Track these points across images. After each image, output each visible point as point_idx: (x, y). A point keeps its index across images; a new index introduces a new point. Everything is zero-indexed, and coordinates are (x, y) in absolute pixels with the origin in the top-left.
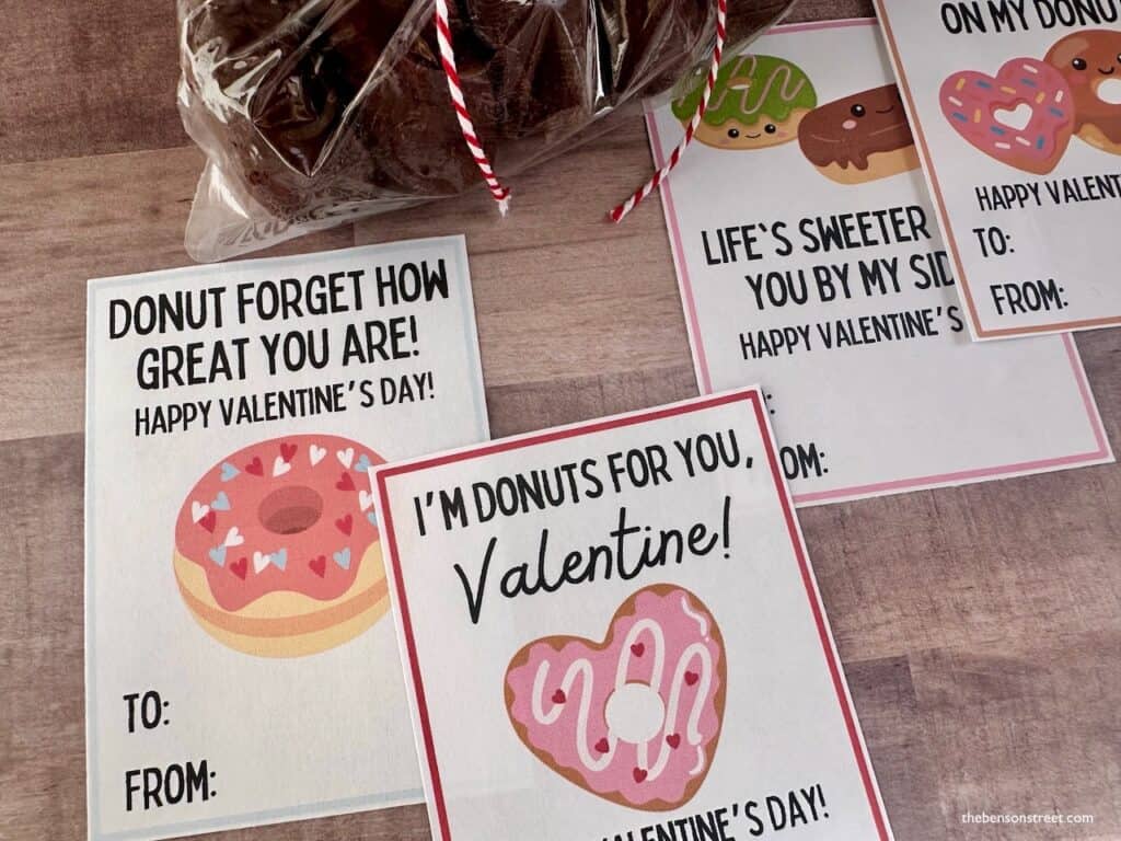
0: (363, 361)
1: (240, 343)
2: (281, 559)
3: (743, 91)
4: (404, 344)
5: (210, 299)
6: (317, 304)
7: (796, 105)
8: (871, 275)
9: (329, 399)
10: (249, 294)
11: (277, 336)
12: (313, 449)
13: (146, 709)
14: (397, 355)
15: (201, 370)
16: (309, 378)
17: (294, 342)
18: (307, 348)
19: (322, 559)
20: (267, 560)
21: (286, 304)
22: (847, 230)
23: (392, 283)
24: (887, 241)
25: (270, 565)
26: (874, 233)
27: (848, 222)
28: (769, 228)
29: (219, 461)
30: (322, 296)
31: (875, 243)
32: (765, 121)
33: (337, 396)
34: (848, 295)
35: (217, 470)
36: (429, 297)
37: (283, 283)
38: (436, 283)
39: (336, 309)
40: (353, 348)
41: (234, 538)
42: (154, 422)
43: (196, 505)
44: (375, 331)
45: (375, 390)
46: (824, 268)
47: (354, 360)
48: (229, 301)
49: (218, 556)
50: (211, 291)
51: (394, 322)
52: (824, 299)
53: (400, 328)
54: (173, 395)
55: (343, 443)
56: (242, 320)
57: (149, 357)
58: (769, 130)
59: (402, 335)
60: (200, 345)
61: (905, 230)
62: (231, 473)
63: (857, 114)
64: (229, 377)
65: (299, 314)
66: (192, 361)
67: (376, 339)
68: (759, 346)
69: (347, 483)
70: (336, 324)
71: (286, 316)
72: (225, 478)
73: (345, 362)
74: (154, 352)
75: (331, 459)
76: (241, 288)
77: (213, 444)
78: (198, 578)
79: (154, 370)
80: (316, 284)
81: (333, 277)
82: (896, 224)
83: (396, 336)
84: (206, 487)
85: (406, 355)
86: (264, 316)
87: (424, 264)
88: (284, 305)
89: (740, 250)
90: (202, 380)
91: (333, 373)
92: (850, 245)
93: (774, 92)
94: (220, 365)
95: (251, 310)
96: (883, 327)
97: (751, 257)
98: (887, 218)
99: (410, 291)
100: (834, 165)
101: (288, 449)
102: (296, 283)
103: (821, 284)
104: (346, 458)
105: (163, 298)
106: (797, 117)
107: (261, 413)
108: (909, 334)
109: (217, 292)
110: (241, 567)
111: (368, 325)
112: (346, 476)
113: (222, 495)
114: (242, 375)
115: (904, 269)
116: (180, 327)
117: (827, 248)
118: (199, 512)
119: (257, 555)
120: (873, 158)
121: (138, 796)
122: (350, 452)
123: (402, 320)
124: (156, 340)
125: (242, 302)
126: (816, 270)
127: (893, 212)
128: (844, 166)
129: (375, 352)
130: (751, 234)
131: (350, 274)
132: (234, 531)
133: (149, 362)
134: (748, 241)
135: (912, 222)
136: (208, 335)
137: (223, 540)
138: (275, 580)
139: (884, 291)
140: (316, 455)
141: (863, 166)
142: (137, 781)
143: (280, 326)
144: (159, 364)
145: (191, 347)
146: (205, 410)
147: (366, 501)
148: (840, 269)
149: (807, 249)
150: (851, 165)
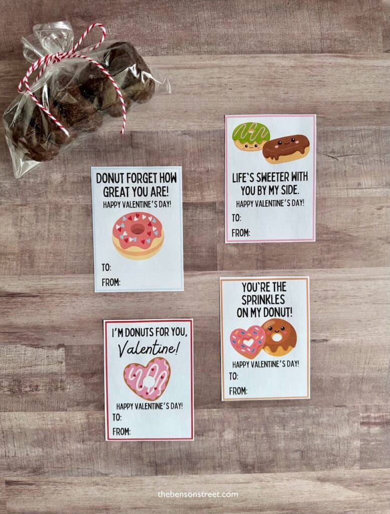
0: (155, 196)
1: (127, 188)
2: (135, 240)
3: (251, 134)
4: (165, 193)
6: (145, 180)
7: (265, 139)
8: (271, 189)
9: (147, 204)
10: (130, 176)
11: (136, 188)
12: (143, 216)
13: (106, 267)
14: (163, 196)
16: (143, 199)
17: (140, 189)
18: (143, 191)
19: (144, 240)
20: (132, 239)
23: (163, 177)
24: (278, 181)
25: (133, 241)
26: (275, 178)
27: (269, 175)
28: (249, 174)
29: (122, 216)
30: (147, 178)
31: (274, 181)
32: (255, 143)
33: (149, 204)
34: (264, 194)
35: (122, 218)
36: (172, 182)
37: (138, 174)
38: (174, 178)
39: (150, 182)
40: (153, 193)
41: (125, 234)
42: (108, 205)
43: (117, 226)
44: (159, 189)
45: (158, 203)
46: (261, 186)
47: (153, 195)
48: (125, 177)
49: (122, 237)
50: (121, 174)
51: (163, 187)
52: (258, 194)
53: (164, 189)
54: (112, 199)
55: (150, 215)
56: (128, 182)
58: (256, 146)
59: (165, 191)
60: (118, 187)
61: (283, 178)
62: (125, 219)
63: (279, 144)
64: (125, 196)
65: (141, 182)
66: (116, 191)
67: (159, 191)
68: (241, 204)
69: (150, 224)
70: (150, 186)
71: (138, 182)
72: (123, 220)
73: (151, 196)
74: (107, 188)
76: (128, 174)
78: (117, 241)
79: (107, 192)
80: (145, 175)
81: (150, 174)
82: (281, 176)
83: (163, 191)
84: (119, 222)
85: (165, 196)
86: (133, 182)
87: (171, 173)
88: (138, 180)
89: (241, 179)
90: (118, 196)
91: (149, 198)
92: (268, 181)
93: (260, 134)
94: (122, 193)
95: (130, 180)
96: (270, 203)
97: (244, 181)
98: (279, 175)
99: (168, 180)
100: (270, 158)
101: (138, 215)
102: (140, 174)
103: (259, 190)
104: (150, 219)
105: (109, 174)
106: (264, 143)
107: (132, 206)
108: (277, 205)
110: (127, 240)
111: (157, 187)
112: (150, 223)
113: (123, 224)
114: (128, 196)
115: (280, 188)
116: (113, 182)
117: (262, 181)
118: (118, 227)
119: (130, 238)
120: (281, 157)
121: (105, 284)
122: (151, 217)
123: (165, 187)
124: (107, 185)
125: (128, 178)
126: (258, 187)
127: (281, 173)
128: (272, 159)
129: (158, 194)
130: (245, 175)
131: (154, 174)
132: (125, 232)
133: (106, 190)
134: (244, 177)
135: (285, 176)
136: (120, 185)
137: (123, 234)
138: (133, 244)
139: (273, 194)
140: (144, 217)
141: (277, 159)
142: (104, 281)
143: (136, 185)
145: (116, 188)
146: (119, 204)
147: (154, 229)
148: (264, 187)
149: (257, 181)
150: (274, 158)
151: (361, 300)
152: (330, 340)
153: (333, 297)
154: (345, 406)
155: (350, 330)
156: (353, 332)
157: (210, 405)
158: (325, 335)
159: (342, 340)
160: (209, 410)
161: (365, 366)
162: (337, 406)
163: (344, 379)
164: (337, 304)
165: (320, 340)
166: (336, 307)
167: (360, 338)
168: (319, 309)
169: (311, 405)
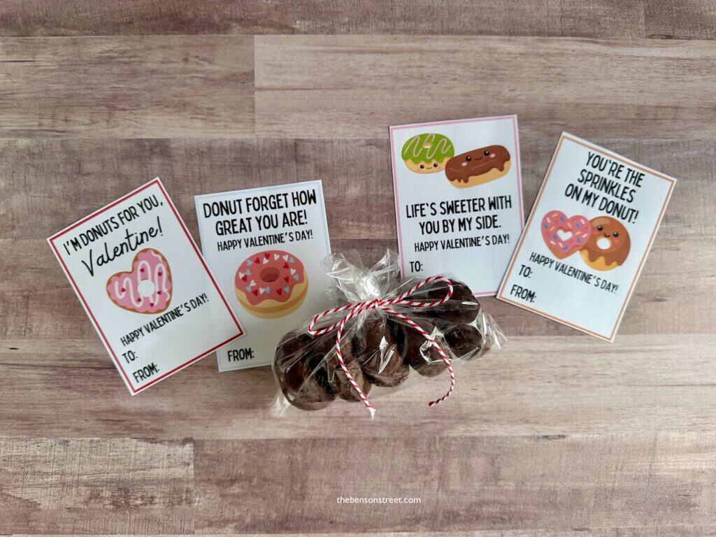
0: (289, 225)
1: (249, 219)
2: (268, 290)
3: (427, 149)
4: (302, 220)
5: (237, 203)
6: (273, 205)
7: (446, 155)
8: (462, 224)
9: (279, 238)
10: (250, 202)
11: (260, 217)
14: (300, 224)
15: (237, 229)
16: (272, 231)
17: (266, 219)
18: (271, 222)
19: (280, 290)
20: (263, 290)
21: (262, 205)
22: (457, 206)
23: (297, 198)
24: (470, 211)
25: (264, 292)
26: (466, 208)
28: (430, 205)
29: (245, 259)
30: (274, 203)
31: (465, 212)
32: (434, 162)
33: (282, 238)
34: (453, 231)
35: (245, 263)
36: (310, 204)
37: (261, 198)
38: (312, 198)
39: (279, 207)
40: (286, 221)
41: (253, 284)
42: (225, 246)
43: (240, 274)
44: (293, 215)
45: (294, 236)
46: (446, 221)
47: (286, 225)
48: (243, 204)
49: (249, 288)
50: (237, 201)
51: (299, 212)
52: (445, 232)
53: (301, 214)
54: (229, 237)
55: (285, 253)
56: (248, 211)
57: (219, 224)
58: (435, 166)
59: (302, 217)
60: (236, 220)
61: (477, 207)
62: (250, 263)
63: (468, 160)
64: (246, 231)
65: (267, 209)
66: (234, 226)
67: (293, 218)
68: (420, 247)
69: (286, 266)
70: (280, 213)
71: (263, 210)
72: (248, 264)
73: (284, 226)
74: (221, 222)
75: (281, 258)
76: (247, 199)
77: (243, 254)
78: (243, 295)
79: (221, 229)
80: (272, 198)
81: (277, 196)
82: (474, 204)
83: (300, 217)
84: (243, 267)
85: (303, 224)
86: (255, 210)
87: (308, 191)
90: (237, 232)
91: (280, 230)
92: (457, 212)
93: (439, 149)
94: (243, 227)
95: (251, 207)
96: (462, 243)
97: (422, 215)
98: (471, 202)
99: (304, 201)
101: (268, 255)
102: (265, 197)
103: (444, 226)
104: (286, 258)
105: (221, 203)
106: (446, 160)
107: (258, 243)
108: (471, 245)
109: (239, 201)
110: (256, 292)
111: (291, 213)
112: (286, 264)
113: (248, 270)
114: (250, 230)
115: (474, 222)
116: (228, 214)
117: (448, 213)
119: (261, 289)
120: (471, 179)
121: (232, 358)
122: (287, 256)
123: (301, 212)
124: (221, 218)
125: (248, 205)
126: (443, 221)
127: (474, 200)
128: (460, 181)
129: (293, 222)
130: (423, 206)
131: (283, 195)
132: (253, 281)
133: (219, 226)
134: (422, 209)
135: (479, 204)
136: (238, 216)
137: (249, 283)
138: (265, 296)
139: (465, 229)
140: (276, 257)
141: (466, 181)
142: (231, 354)
143: (261, 213)
144: (223, 226)
145: (233, 221)
146: (240, 242)
147: (293, 271)
148: (452, 221)
149: (441, 213)
150: (462, 181)
151: (612, 381)
152: (568, 436)
153: (573, 376)
154: (588, 529)
155: (597, 423)
156: (599, 425)
157: (398, 527)
158: (562, 428)
159: (585, 436)
160: (396, 533)
161: (617, 473)
162: (576, 530)
163: (586, 490)
164: (579, 386)
165: (554, 436)
166: (576, 389)
167: (610, 434)
168: (554, 393)
169: (540, 528)
